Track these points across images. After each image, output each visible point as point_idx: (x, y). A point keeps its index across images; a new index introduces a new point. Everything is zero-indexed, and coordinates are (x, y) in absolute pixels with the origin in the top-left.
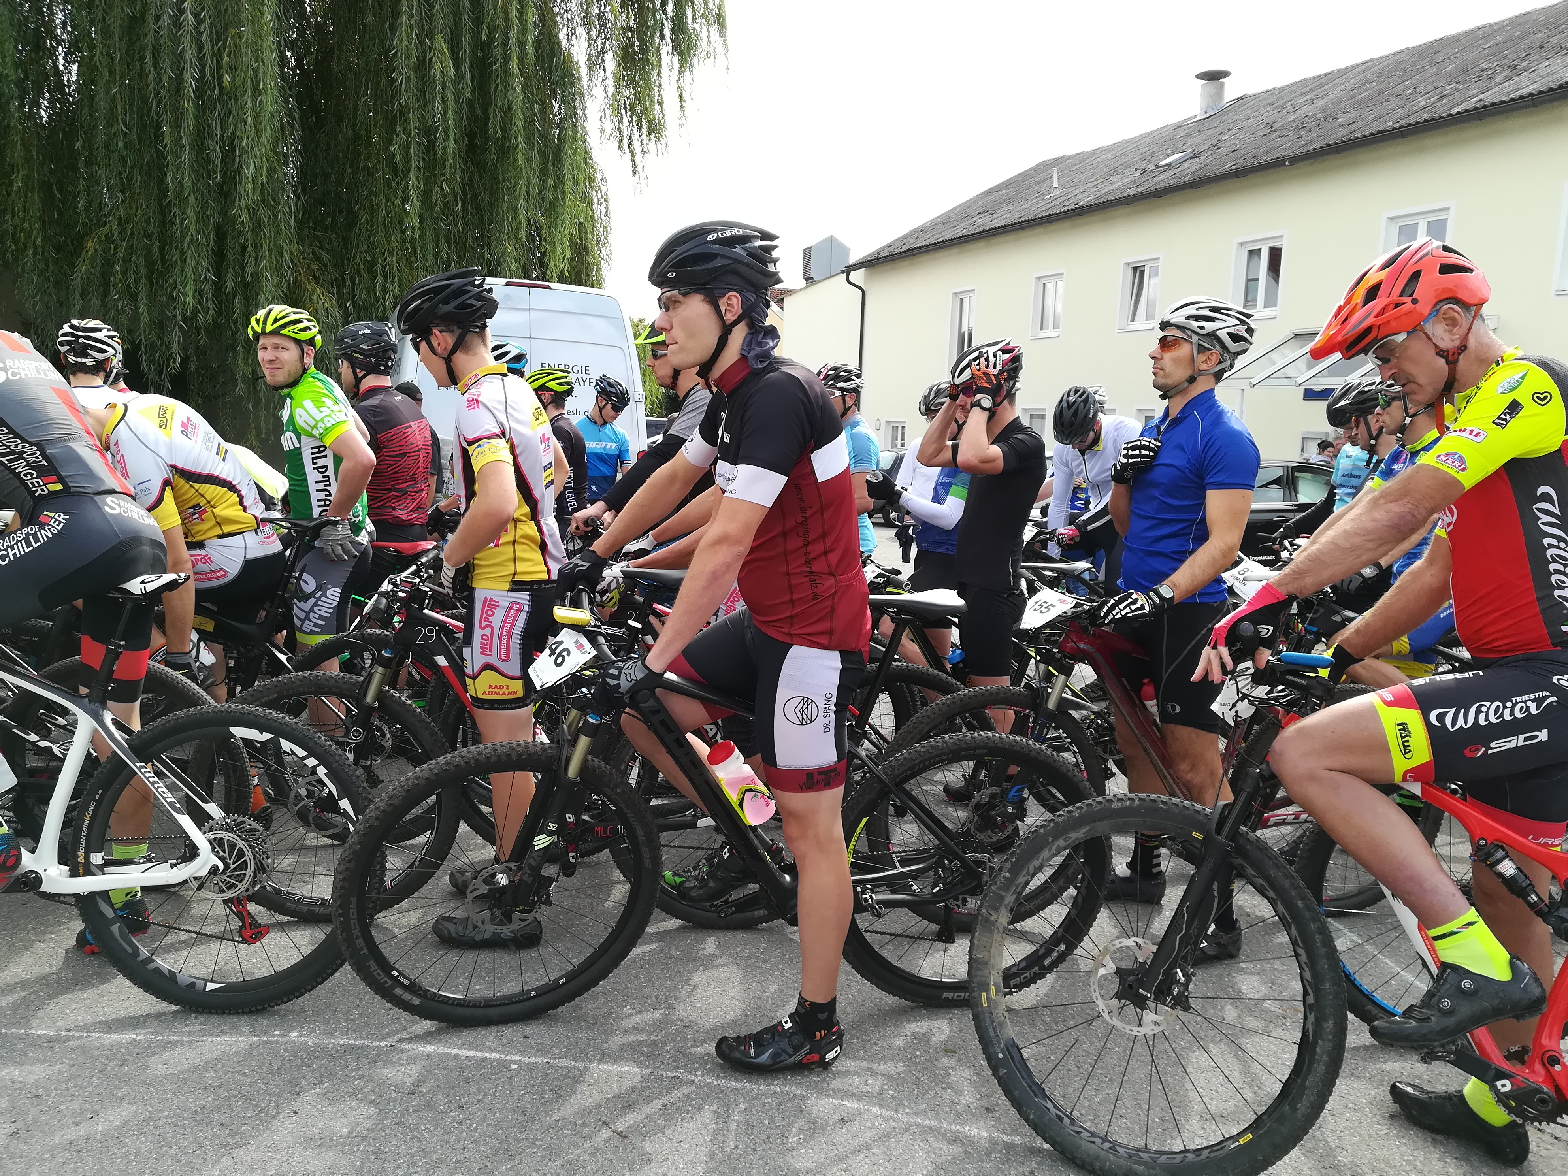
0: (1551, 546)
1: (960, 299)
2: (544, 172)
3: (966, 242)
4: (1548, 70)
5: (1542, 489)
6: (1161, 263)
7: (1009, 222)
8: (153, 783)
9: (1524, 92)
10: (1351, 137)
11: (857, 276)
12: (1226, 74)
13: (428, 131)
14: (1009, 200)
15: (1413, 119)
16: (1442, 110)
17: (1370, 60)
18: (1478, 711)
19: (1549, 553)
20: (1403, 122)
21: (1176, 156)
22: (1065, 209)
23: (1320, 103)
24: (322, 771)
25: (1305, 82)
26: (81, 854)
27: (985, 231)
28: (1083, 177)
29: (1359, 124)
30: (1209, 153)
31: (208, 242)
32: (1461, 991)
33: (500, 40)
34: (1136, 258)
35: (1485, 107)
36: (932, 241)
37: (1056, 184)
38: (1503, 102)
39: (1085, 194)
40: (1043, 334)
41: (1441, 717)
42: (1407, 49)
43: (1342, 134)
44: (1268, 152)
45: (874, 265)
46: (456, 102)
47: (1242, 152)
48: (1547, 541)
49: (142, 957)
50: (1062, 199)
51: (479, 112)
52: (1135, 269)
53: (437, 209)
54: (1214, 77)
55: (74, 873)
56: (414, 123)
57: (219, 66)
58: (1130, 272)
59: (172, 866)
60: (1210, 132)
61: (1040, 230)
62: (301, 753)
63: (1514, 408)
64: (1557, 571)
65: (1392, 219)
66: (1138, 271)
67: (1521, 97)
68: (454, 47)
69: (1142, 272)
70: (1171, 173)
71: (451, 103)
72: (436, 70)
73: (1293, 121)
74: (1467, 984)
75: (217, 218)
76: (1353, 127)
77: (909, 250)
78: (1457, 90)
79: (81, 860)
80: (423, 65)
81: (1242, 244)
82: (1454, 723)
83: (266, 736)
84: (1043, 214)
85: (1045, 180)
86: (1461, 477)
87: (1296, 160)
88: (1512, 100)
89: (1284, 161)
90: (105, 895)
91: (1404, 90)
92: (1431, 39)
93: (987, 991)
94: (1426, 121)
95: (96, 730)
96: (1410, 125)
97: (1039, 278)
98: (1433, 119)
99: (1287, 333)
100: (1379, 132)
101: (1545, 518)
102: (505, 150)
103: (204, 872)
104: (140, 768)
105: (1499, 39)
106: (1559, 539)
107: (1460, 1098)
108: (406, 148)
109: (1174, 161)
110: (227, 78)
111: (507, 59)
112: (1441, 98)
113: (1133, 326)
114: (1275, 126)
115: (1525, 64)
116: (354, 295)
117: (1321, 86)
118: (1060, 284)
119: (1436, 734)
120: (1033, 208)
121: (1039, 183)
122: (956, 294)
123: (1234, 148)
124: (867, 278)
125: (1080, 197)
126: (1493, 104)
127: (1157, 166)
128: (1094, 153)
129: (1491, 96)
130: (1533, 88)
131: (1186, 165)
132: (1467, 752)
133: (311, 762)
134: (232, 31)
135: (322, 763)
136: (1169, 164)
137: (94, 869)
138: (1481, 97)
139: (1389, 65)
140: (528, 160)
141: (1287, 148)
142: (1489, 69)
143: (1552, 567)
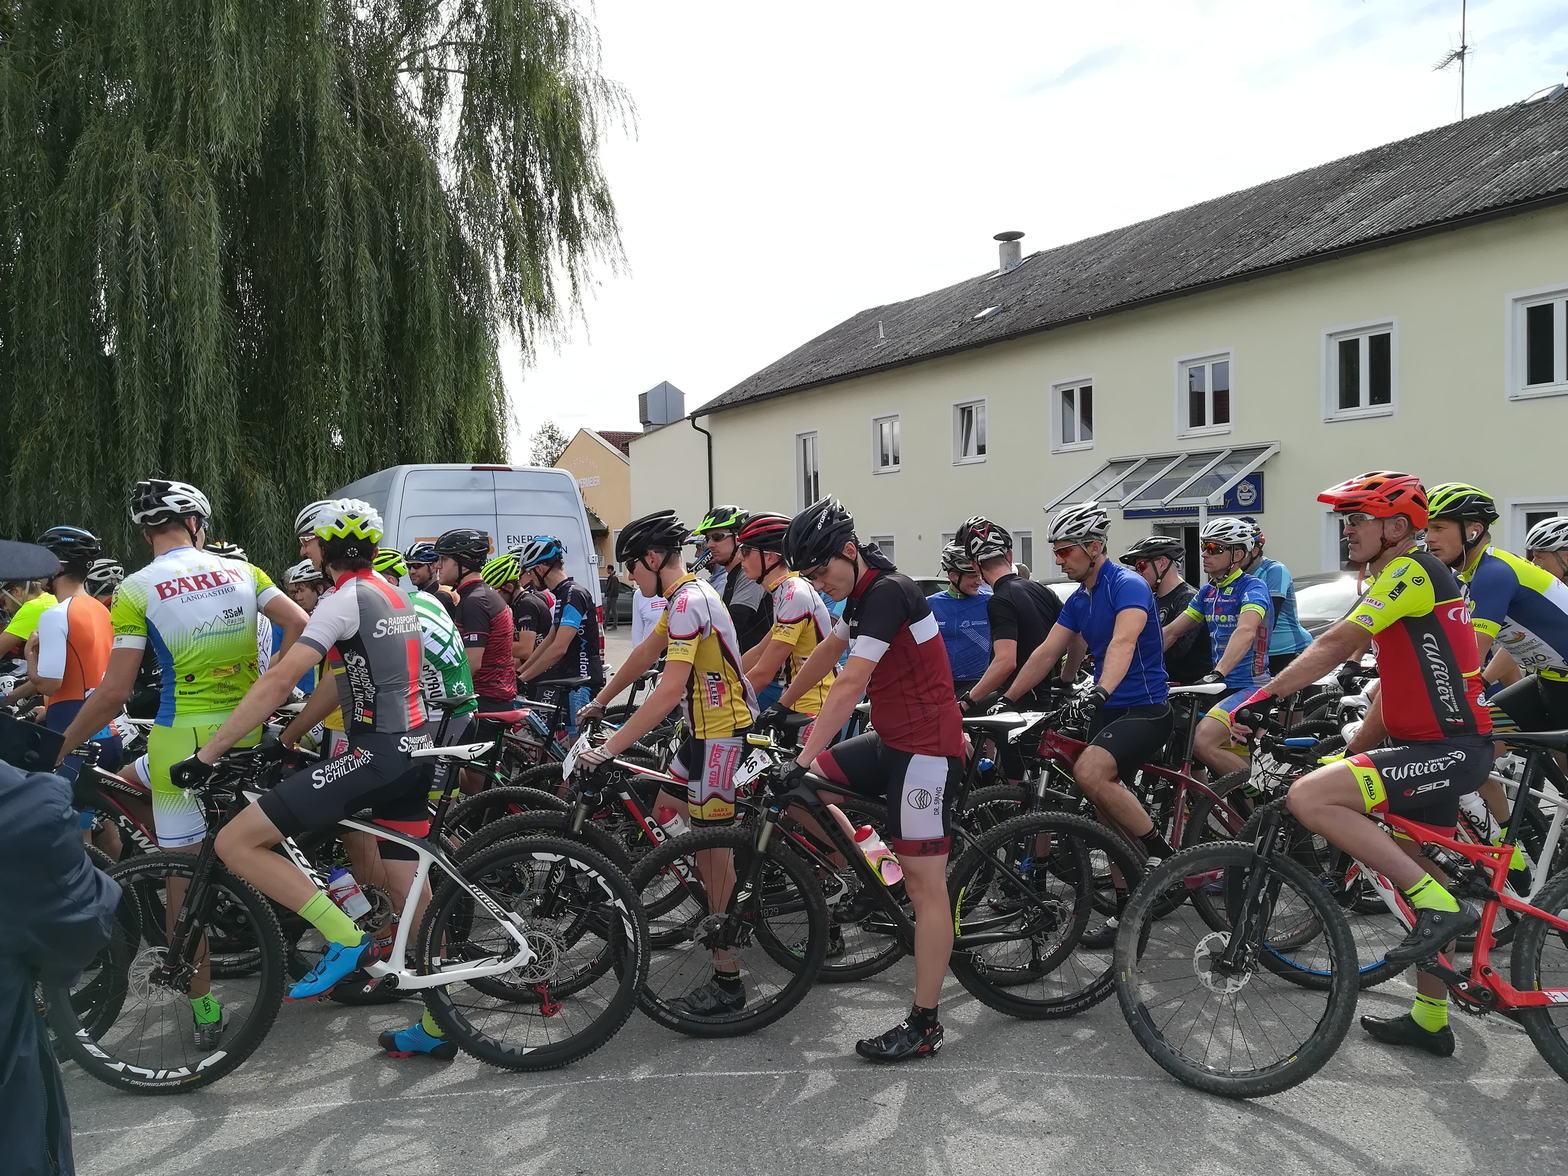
0: (1436, 669)
1: (803, 441)
2: (459, 358)
3: (806, 389)
4: (1295, 239)
5: (1426, 636)
6: (986, 404)
7: (845, 371)
8: (483, 900)
9: (1280, 258)
10: (1141, 295)
11: (702, 422)
12: (1020, 235)
13: (355, 328)
14: (838, 349)
15: (1191, 280)
16: (1215, 275)
17: (1143, 223)
18: (1409, 769)
19: (1435, 673)
20: (1184, 283)
21: (988, 310)
22: (896, 359)
23: (1107, 262)
24: (601, 880)
25: (1088, 242)
26: (426, 958)
27: (823, 379)
28: (905, 327)
29: (1146, 284)
30: (1017, 307)
31: (156, 439)
32: (1434, 922)
33: (416, 245)
34: (964, 400)
35: (1249, 270)
36: (772, 388)
37: (882, 336)
38: (1264, 267)
39: (911, 345)
40: (885, 469)
41: (1388, 772)
42: (1173, 213)
43: (1132, 293)
44: (1071, 308)
45: (718, 411)
46: (379, 300)
47: (1048, 308)
48: (1433, 667)
49: (474, 1032)
50: (890, 349)
51: (397, 308)
52: (963, 410)
53: (361, 395)
54: (1010, 238)
55: (421, 973)
56: (342, 321)
57: (167, 281)
58: (959, 412)
59: (499, 960)
60: (1013, 287)
61: (873, 377)
62: (585, 867)
63: (1401, 586)
64: (1441, 685)
65: (1182, 363)
66: (966, 413)
67: (1278, 263)
68: (375, 253)
69: (970, 412)
70: (986, 325)
71: (375, 303)
72: (361, 274)
73: (1087, 278)
74: (1437, 918)
75: (164, 417)
76: (1141, 286)
77: (752, 397)
78: (1223, 254)
79: (426, 963)
80: (348, 272)
81: (1056, 386)
82: (1396, 776)
83: (560, 857)
84: (876, 364)
85: (868, 330)
86: (1370, 629)
87: (1096, 315)
88: (1271, 265)
89: (1087, 317)
90: (442, 987)
91: (1178, 252)
92: (1192, 204)
93: (1126, 971)
94: (1202, 282)
95: (434, 863)
96: (1190, 286)
97: (876, 420)
98: (1208, 281)
99: (1104, 462)
100: (1165, 292)
101: (1431, 653)
102: (422, 340)
103: (525, 962)
104: (472, 889)
105: (1249, 207)
106: (1440, 665)
107: (1408, 1018)
108: (335, 343)
109: (988, 314)
110: (174, 291)
111: (423, 261)
112: (1211, 262)
113: (967, 460)
114: (1073, 282)
115: (1275, 231)
116: (285, 477)
117: (1104, 246)
118: (897, 425)
119: (1387, 783)
120: (864, 358)
121: (863, 332)
122: (799, 435)
123: (1039, 303)
124: (712, 423)
125: (907, 347)
126: (1256, 268)
127: (973, 320)
128: (910, 303)
129: (1253, 261)
130: (1286, 255)
131: (999, 318)
132: (1405, 794)
133: (593, 874)
134: (179, 250)
135: (601, 873)
136: (984, 317)
137: (434, 969)
138: (1245, 261)
139: (1160, 228)
140: (445, 348)
141: (1088, 305)
142: (1246, 235)
143: (1438, 682)
